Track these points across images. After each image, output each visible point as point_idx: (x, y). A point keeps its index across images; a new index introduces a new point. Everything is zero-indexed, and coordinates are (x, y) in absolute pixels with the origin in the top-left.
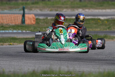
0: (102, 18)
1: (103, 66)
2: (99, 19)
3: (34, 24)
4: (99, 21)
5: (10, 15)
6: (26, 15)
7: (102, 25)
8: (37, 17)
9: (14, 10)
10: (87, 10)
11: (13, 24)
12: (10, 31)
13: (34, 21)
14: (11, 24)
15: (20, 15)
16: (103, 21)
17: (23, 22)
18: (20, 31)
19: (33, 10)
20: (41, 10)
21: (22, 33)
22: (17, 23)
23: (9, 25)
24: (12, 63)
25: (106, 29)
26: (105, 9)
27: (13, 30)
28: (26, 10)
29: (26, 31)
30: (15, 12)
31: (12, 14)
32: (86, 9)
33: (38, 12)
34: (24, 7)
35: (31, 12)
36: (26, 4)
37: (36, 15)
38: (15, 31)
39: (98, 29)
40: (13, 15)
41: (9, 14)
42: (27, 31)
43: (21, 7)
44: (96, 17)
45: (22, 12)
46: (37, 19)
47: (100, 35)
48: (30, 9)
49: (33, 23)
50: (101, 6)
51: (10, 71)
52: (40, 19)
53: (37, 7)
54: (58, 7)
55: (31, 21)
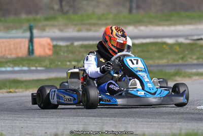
0: (170, 41)
1: (178, 124)
2: (165, 43)
3: (50, 56)
4: (164, 46)
5: (8, 40)
6: (36, 40)
7: (171, 52)
8: (55, 43)
9: (14, 31)
10: (143, 28)
11: (14, 56)
13: (50, 49)
14: (9, 56)
15: (24, 40)
16: (171, 46)
17: (31, 51)
19: (47, 30)
20: (61, 30)
21: (30, 71)
22: (20, 55)
23: (7, 58)
24: (16, 123)
25: (178, 61)
26: (175, 25)
27: (13, 67)
28: (35, 32)
29: (36, 67)
30: (15, 35)
31: (10, 38)
32: (140, 26)
34: (32, 25)
35: (45, 34)
36: (35, 20)
37: (53, 39)
38: (17, 69)
39: (164, 61)
40: (12, 40)
41: (6, 38)
42: (39, 68)
43: (26, 26)
44: (159, 40)
45: (28, 34)
46: (55, 46)
47: (167, 71)
48: (43, 29)
49: (49, 52)
50: (168, 20)
52: (60, 46)
53: (54, 26)
54: (91, 24)
55: (44, 50)
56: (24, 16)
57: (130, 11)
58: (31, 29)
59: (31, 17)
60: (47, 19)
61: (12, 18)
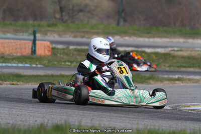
0: (148, 50)
1: (145, 120)
2: (144, 52)
3: (48, 56)
4: (143, 54)
5: (15, 41)
6: (38, 42)
8: (54, 46)
9: (21, 34)
10: (127, 38)
11: (19, 55)
12: (14, 65)
13: (49, 51)
14: (15, 55)
15: (28, 41)
16: (149, 54)
17: (34, 52)
18: (28, 65)
19: (49, 34)
20: (60, 36)
21: (31, 68)
22: (25, 54)
23: (13, 55)
24: (13, 111)
26: (153, 37)
27: (17, 64)
28: (38, 36)
29: (37, 65)
30: (22, 37)
31: (17, 39)
32: (125, 36)
33: (56, 38)
34: (36, 30)
35: (47, 38)
36: (39, 25)
37: (52, 42)
38: (20, 65)
40: (19, 41)
41: (13, 39)
42: (39, 66)
43: (31, 30)
44: (140, 49)
45: (32, 37)
46: (53, 49)
47: (143, 75)
48: (45, 33)
49: (48, 53)
50: (148, 33)
51: (9, 123)
52: (58, 49)
53: (54, 31)
54: (85, 32)
55: (45, 51)
56: (31, 22)
57: (118, 24)
58: (34, 33)
59: (36, 23)
60: (49, 26)
61: (21, 22)
